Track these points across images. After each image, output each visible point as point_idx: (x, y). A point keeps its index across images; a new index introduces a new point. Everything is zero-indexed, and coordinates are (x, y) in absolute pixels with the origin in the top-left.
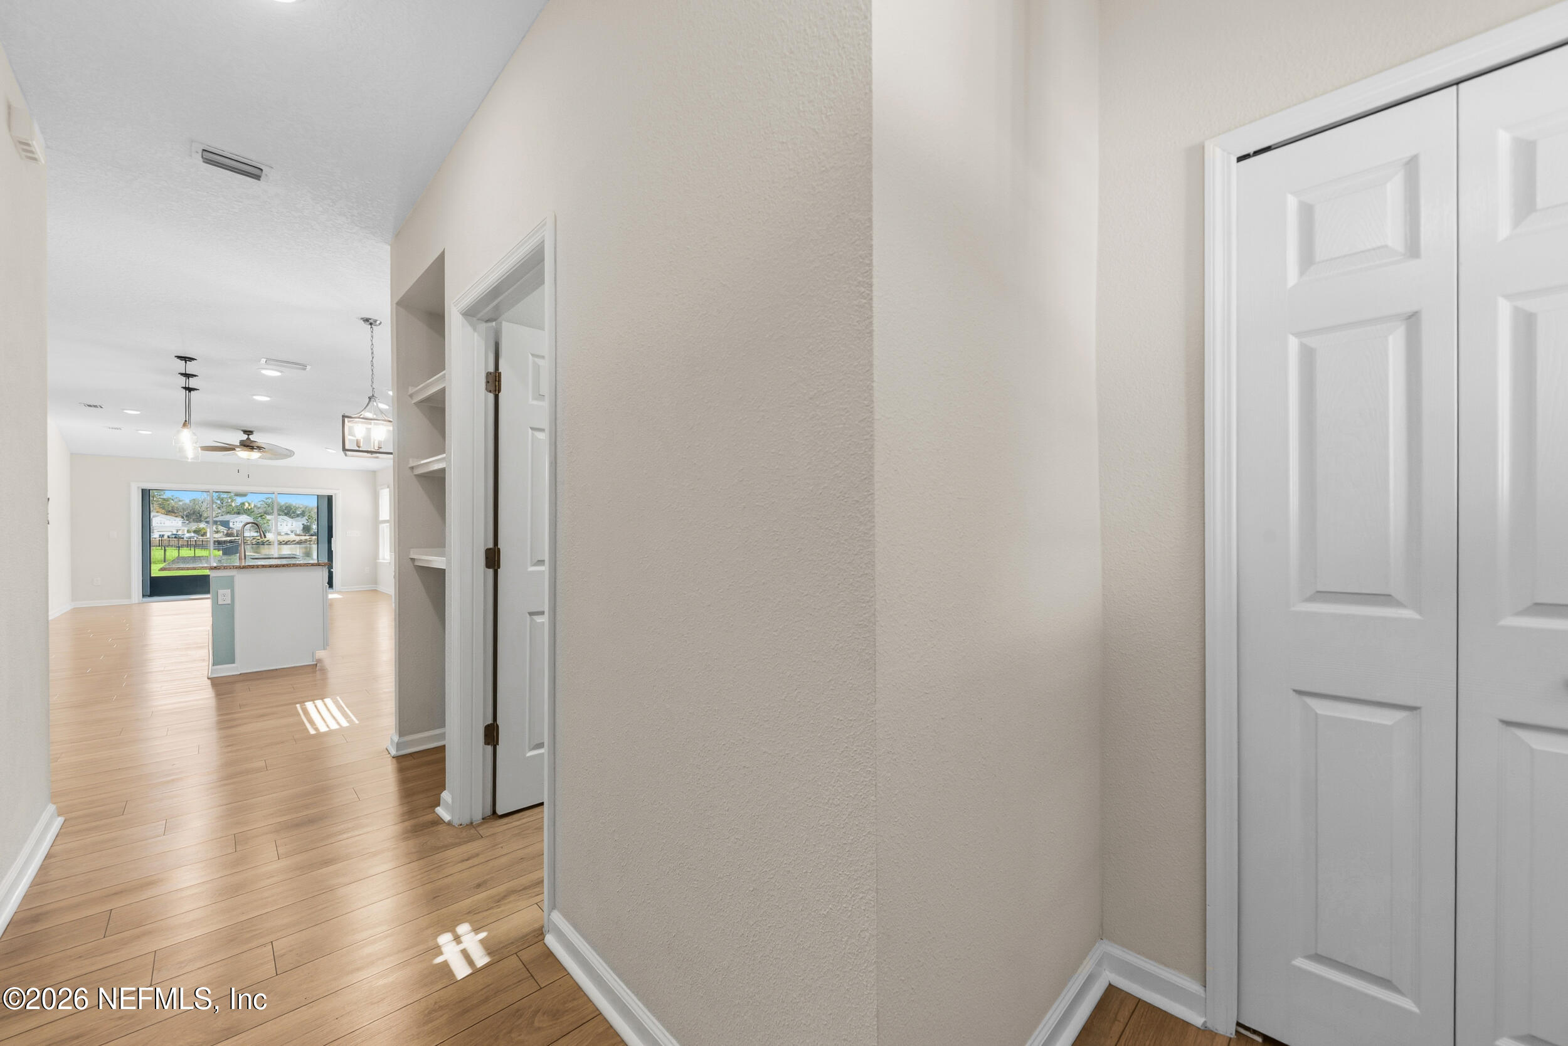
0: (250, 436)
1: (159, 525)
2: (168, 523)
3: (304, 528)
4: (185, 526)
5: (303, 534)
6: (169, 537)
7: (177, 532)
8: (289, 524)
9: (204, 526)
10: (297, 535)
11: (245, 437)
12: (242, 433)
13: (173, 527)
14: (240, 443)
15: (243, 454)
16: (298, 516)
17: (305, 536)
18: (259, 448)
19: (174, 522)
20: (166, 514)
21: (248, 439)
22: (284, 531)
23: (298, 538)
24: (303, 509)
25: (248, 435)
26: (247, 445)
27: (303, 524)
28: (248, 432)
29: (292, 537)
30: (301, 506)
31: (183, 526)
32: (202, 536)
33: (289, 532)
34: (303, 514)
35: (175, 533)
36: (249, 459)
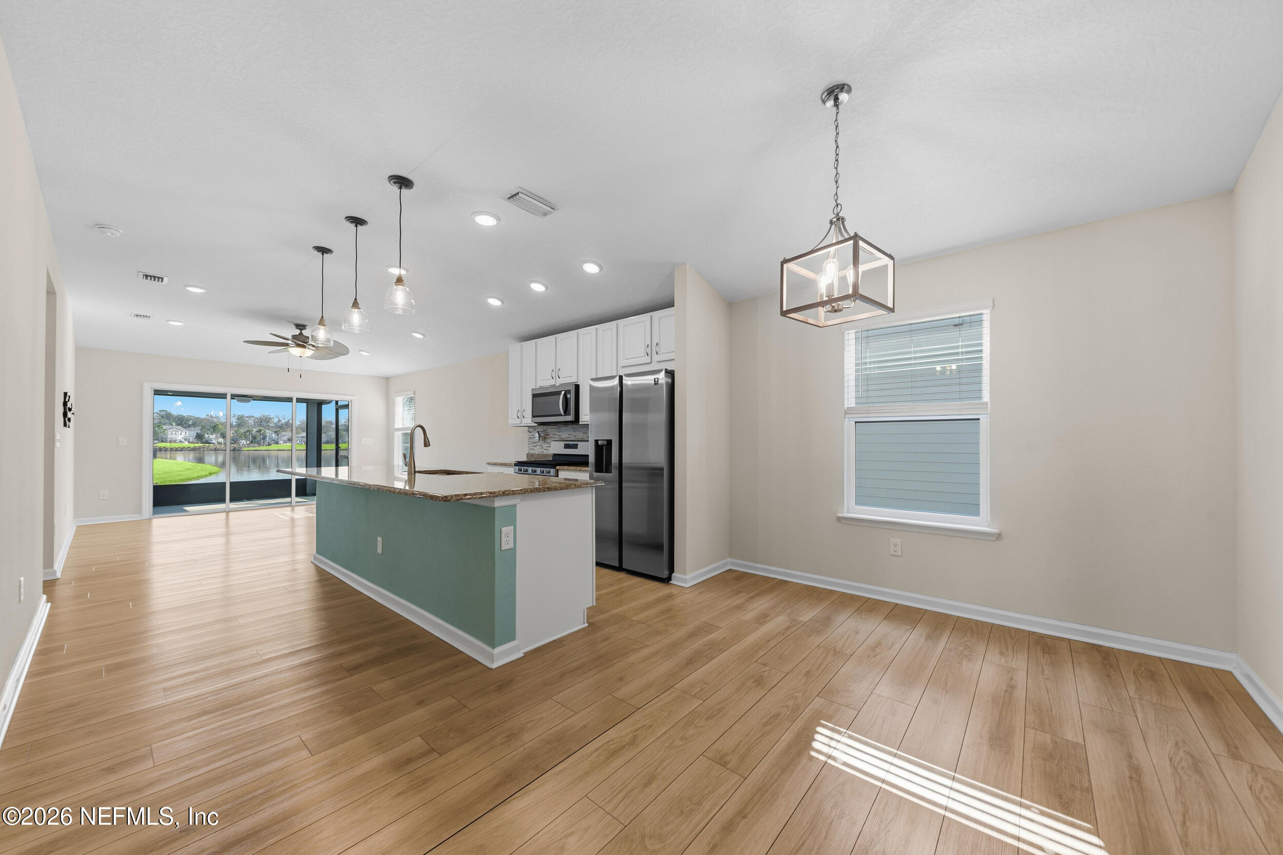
0: (303, 331)
3: (196, 436)
5: (196, 442)
8: (183, 434)
10: (189, 442)
11: (297, 332)
12: (295, 327)
14: (294, 338)
15: (296, 351)
16: (189, 426)
17: (198, 443)
21: (301, 334)
22: (178, 439)
23: (192, 445)
24: (194, 420)
25: (301, 330)
26: (301, 341)
27: (197, 433)
28: (301, 327)
29: (186, 444)
30: (192, 418)
33: (183, 440)
34: (194, 425)
36: (301, 357)
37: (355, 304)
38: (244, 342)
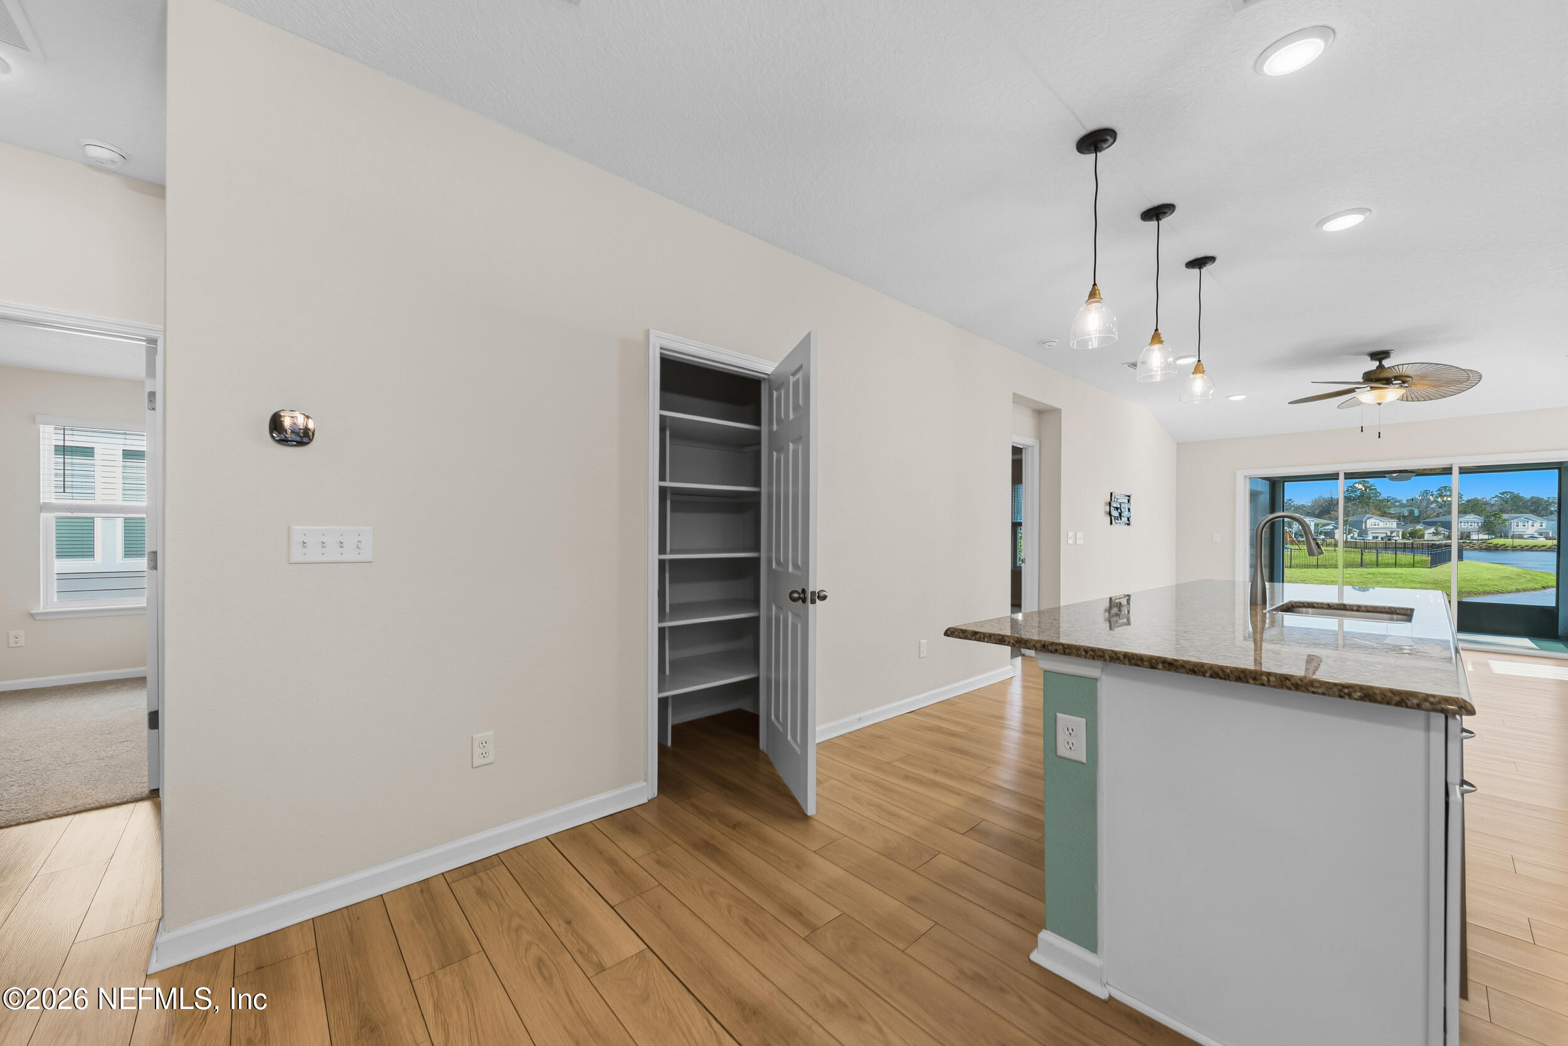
0: (1384, 362)
1: (1373, 526)
2: (1382, 525)
4: (1400, 528)
6: (1382, 539)
7: (1392, 533)
9: (1421, 527)
11: (1373, 365)
12: (1367, 358)
13: (1386, 528)
14: (1363, 378)
15: (1367, 396)
18: (1403, 379)
19: (1388, 523)
20: (1382, 516)
21: (1381, 367)
25: (1380, 361)
26: (1377, 379)
28: (1379, 355)
31: (1397, 527)
32: (1419, 538)
35: (1389, 534)
36: (1379, 404)
37: (1156, 337)
38: (1289, 403)
